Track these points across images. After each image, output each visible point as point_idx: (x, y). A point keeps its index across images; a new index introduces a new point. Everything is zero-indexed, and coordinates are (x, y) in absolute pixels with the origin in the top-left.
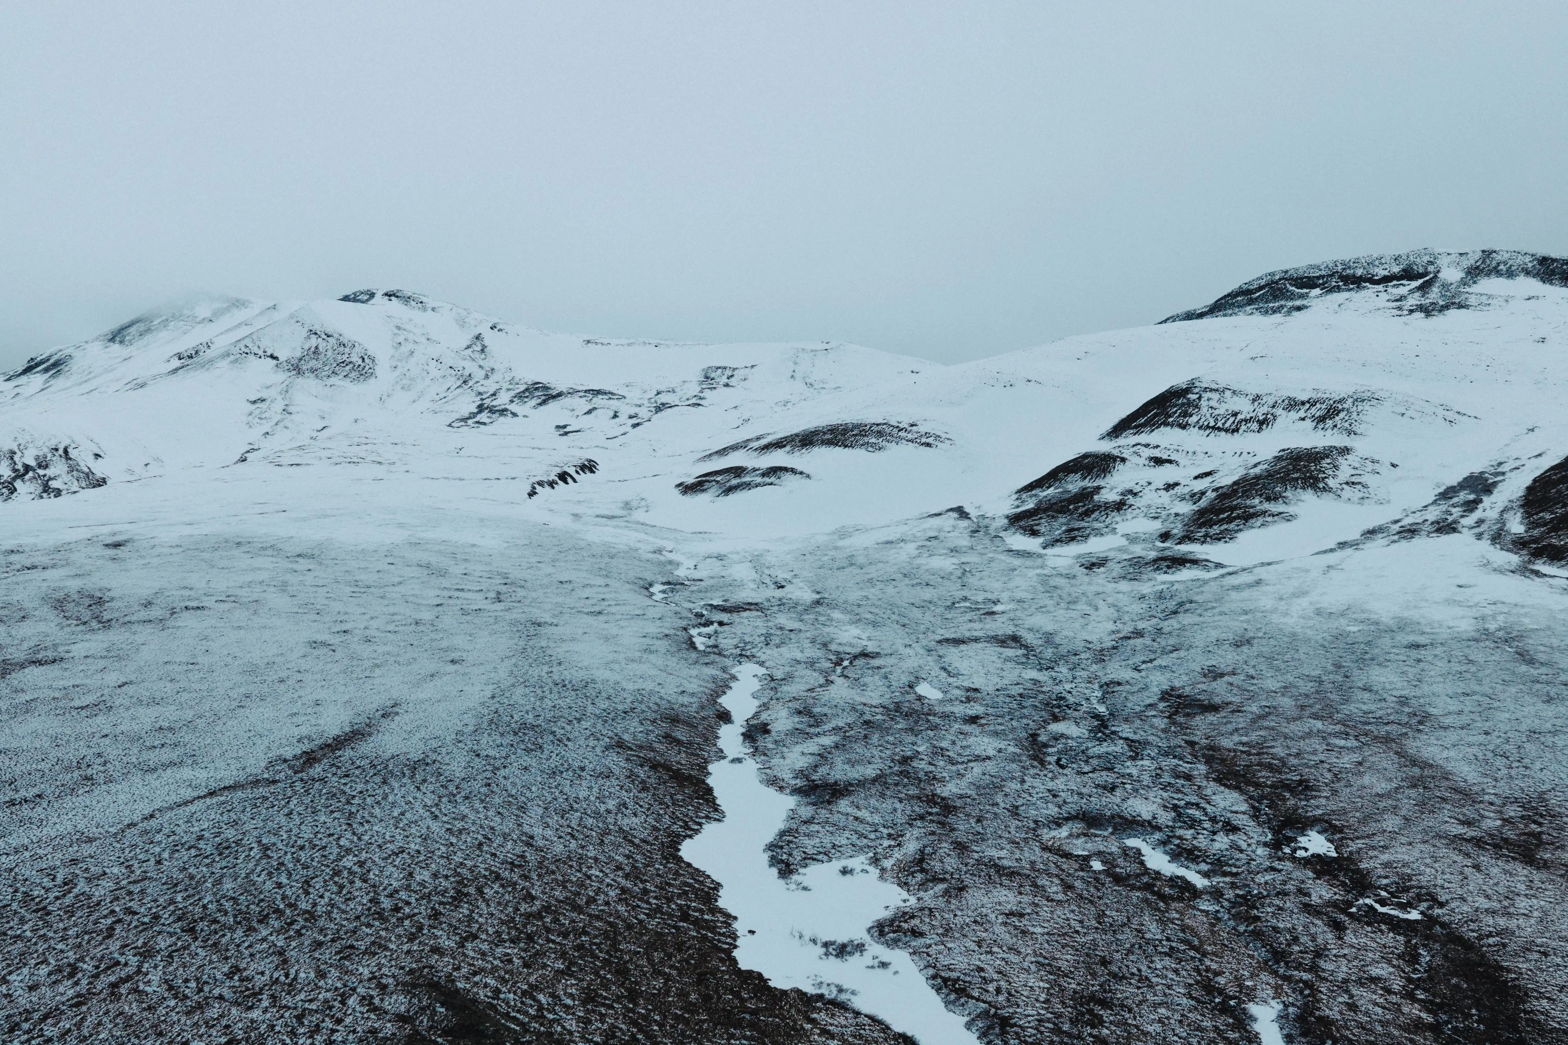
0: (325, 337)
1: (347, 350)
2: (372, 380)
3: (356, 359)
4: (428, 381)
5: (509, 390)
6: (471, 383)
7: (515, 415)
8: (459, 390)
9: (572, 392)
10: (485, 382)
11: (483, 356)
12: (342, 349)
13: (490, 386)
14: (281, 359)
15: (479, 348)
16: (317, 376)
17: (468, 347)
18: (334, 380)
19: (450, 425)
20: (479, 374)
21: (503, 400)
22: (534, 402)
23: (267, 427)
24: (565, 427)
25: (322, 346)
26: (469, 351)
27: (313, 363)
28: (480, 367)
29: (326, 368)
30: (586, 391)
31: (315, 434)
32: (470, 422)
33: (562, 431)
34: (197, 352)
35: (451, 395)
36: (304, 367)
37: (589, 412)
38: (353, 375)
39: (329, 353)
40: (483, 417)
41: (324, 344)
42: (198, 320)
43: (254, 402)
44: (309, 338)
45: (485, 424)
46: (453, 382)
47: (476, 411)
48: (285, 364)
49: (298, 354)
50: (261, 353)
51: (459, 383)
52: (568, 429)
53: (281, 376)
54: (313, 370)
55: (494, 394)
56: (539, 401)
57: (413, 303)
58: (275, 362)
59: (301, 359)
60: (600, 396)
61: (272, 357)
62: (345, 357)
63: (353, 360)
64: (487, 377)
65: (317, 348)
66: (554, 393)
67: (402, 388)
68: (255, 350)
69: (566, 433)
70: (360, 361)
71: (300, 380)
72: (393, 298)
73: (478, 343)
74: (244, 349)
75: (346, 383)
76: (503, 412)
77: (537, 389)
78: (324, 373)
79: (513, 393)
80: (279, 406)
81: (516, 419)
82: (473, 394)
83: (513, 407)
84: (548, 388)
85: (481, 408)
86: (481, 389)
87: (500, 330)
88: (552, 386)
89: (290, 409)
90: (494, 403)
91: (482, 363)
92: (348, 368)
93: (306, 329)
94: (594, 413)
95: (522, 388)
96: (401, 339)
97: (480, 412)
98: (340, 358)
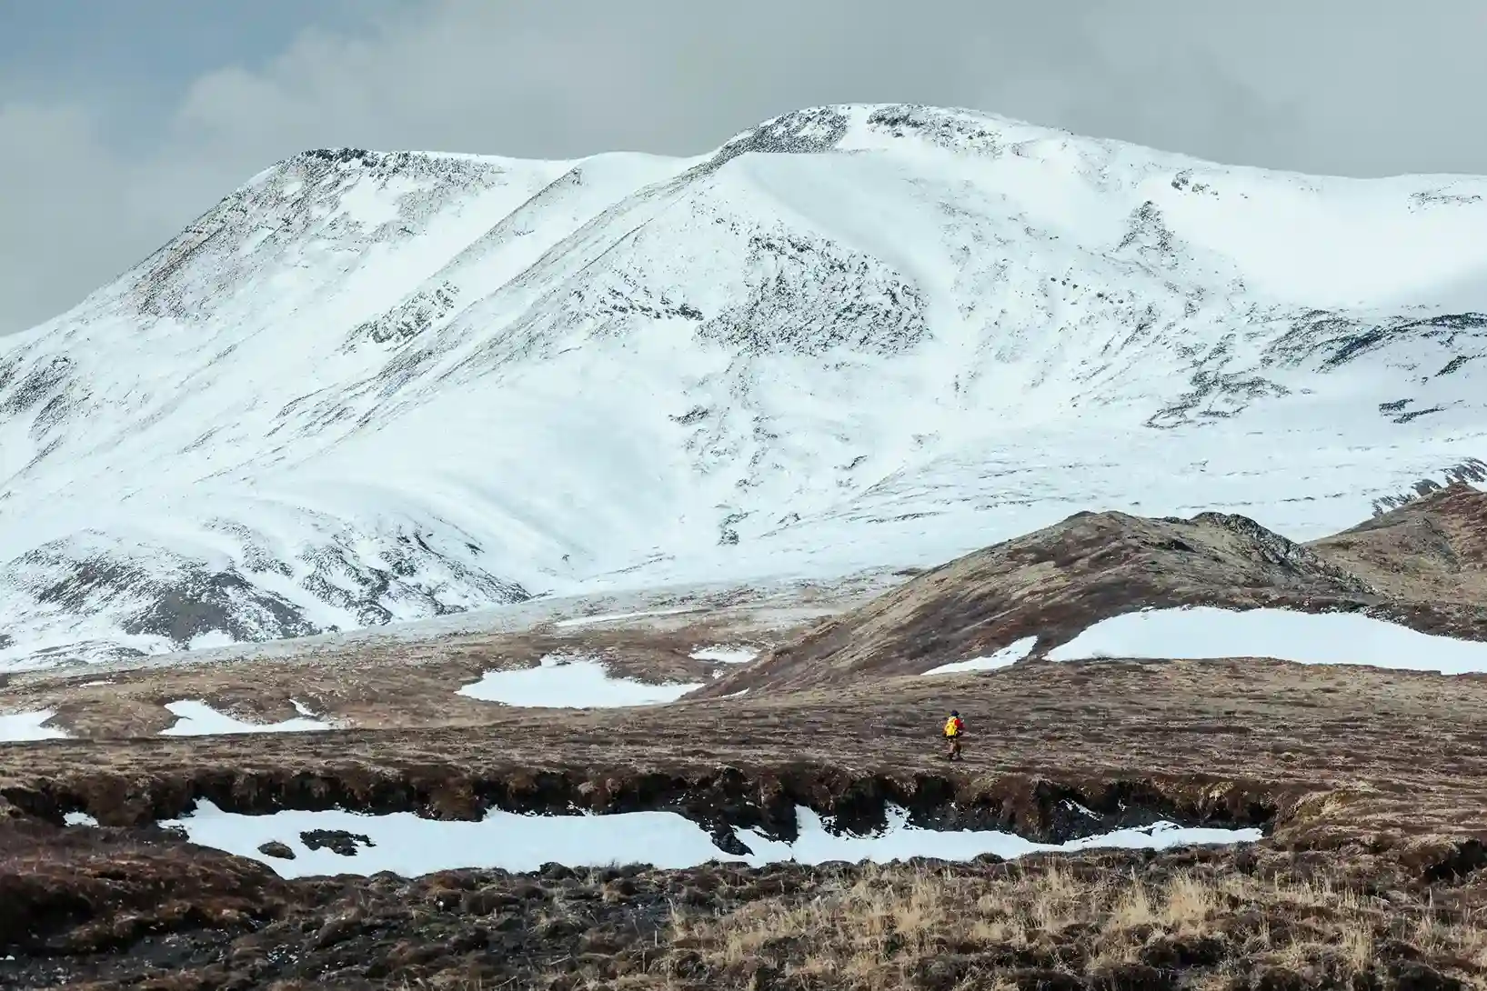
0: (793, 252)
1: (851, 278)
2: (924, 345)
3: (876, 298)
4: (1054, 337)
5: (1251, 335)
6: (1156, 329)
7: (1282, 391)
8: (1134, 349)
9: (1403, 328)
10: (1189, 323)
11: (1168, 260)
12: (837, 277)
13: (1205, 327)
14: (707, 316)
15: (1153, 240)
16: (800, 349)
17: (1126, 242)
18: (839, 352)
19: (1150, 424)
20: (1171, 306)
21: (1245, 359)
22: (1319, 357)
23: (739, 468)
24: (1401, 404)
25: (792, 273)
26: (1130, 251)
27: (782, 318)
28: (1172, 287)
29: (815, 326)
30: (1434, 321)
31: (845, 476)
32: (1190, 413)
33: (1398, 414)
34: (420, 319)
35: (1118, 363)
36: (765, 330)
37: (1451, 367)
38: (881, 335)
39: (813, 290)
40: (1215, 400)
41: (796, 270)
42: (367, 230)
43: (687, 419)
44: (755, 258)
45: (1225, 415)
46: (1111, 331)
47: (1193, 389)
48: (719, 327)
49: (743, 300)
50: (657, 306)
51: (1129, 331)
52: (1408, 409)
53: (718, 358)
54: (787, 335)
55: (1221, 350)
56: (1331, 355)
57: (961, 139)
58: (694, 323)
59: (751, 312)
60: (1470, 330)
61: (684, 311)
62: (850, 295)
63: (870, 300)
64: (1191, 309)
65: (780, 280)
66: (1360, 332)
67: (999, 357)
68: (642, 300)
69: (1409, 417)
70: (888, 300)
71: (766, 362)
72: (902, 128)
73: (1148, 226)
74: (610, 301)
75: (867, 357)
76: (1254, 385)
77: (1316, 327)
78: (814, 340)
79: (1264, 342)
80: (741, 422)
81: (1285, 399)
82: (1172, 354)
83: (1273, 374)
84: (1344, 323)
85: (1203, 384)
86: (1190, 341)
87: (1199, 188)
88: (1352, 317)
89: (771, 427)
90: (1229, 369)
91: (1172, 277)
92: (863, 320)
93: (745, 238)
94: (1463, 369)
95: (1283, 328)
96: (963, 238)
97: (1205, 390)
98: (840, 301)
